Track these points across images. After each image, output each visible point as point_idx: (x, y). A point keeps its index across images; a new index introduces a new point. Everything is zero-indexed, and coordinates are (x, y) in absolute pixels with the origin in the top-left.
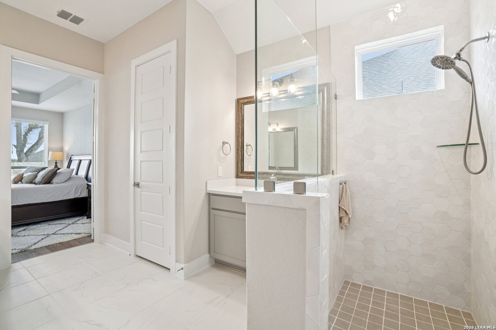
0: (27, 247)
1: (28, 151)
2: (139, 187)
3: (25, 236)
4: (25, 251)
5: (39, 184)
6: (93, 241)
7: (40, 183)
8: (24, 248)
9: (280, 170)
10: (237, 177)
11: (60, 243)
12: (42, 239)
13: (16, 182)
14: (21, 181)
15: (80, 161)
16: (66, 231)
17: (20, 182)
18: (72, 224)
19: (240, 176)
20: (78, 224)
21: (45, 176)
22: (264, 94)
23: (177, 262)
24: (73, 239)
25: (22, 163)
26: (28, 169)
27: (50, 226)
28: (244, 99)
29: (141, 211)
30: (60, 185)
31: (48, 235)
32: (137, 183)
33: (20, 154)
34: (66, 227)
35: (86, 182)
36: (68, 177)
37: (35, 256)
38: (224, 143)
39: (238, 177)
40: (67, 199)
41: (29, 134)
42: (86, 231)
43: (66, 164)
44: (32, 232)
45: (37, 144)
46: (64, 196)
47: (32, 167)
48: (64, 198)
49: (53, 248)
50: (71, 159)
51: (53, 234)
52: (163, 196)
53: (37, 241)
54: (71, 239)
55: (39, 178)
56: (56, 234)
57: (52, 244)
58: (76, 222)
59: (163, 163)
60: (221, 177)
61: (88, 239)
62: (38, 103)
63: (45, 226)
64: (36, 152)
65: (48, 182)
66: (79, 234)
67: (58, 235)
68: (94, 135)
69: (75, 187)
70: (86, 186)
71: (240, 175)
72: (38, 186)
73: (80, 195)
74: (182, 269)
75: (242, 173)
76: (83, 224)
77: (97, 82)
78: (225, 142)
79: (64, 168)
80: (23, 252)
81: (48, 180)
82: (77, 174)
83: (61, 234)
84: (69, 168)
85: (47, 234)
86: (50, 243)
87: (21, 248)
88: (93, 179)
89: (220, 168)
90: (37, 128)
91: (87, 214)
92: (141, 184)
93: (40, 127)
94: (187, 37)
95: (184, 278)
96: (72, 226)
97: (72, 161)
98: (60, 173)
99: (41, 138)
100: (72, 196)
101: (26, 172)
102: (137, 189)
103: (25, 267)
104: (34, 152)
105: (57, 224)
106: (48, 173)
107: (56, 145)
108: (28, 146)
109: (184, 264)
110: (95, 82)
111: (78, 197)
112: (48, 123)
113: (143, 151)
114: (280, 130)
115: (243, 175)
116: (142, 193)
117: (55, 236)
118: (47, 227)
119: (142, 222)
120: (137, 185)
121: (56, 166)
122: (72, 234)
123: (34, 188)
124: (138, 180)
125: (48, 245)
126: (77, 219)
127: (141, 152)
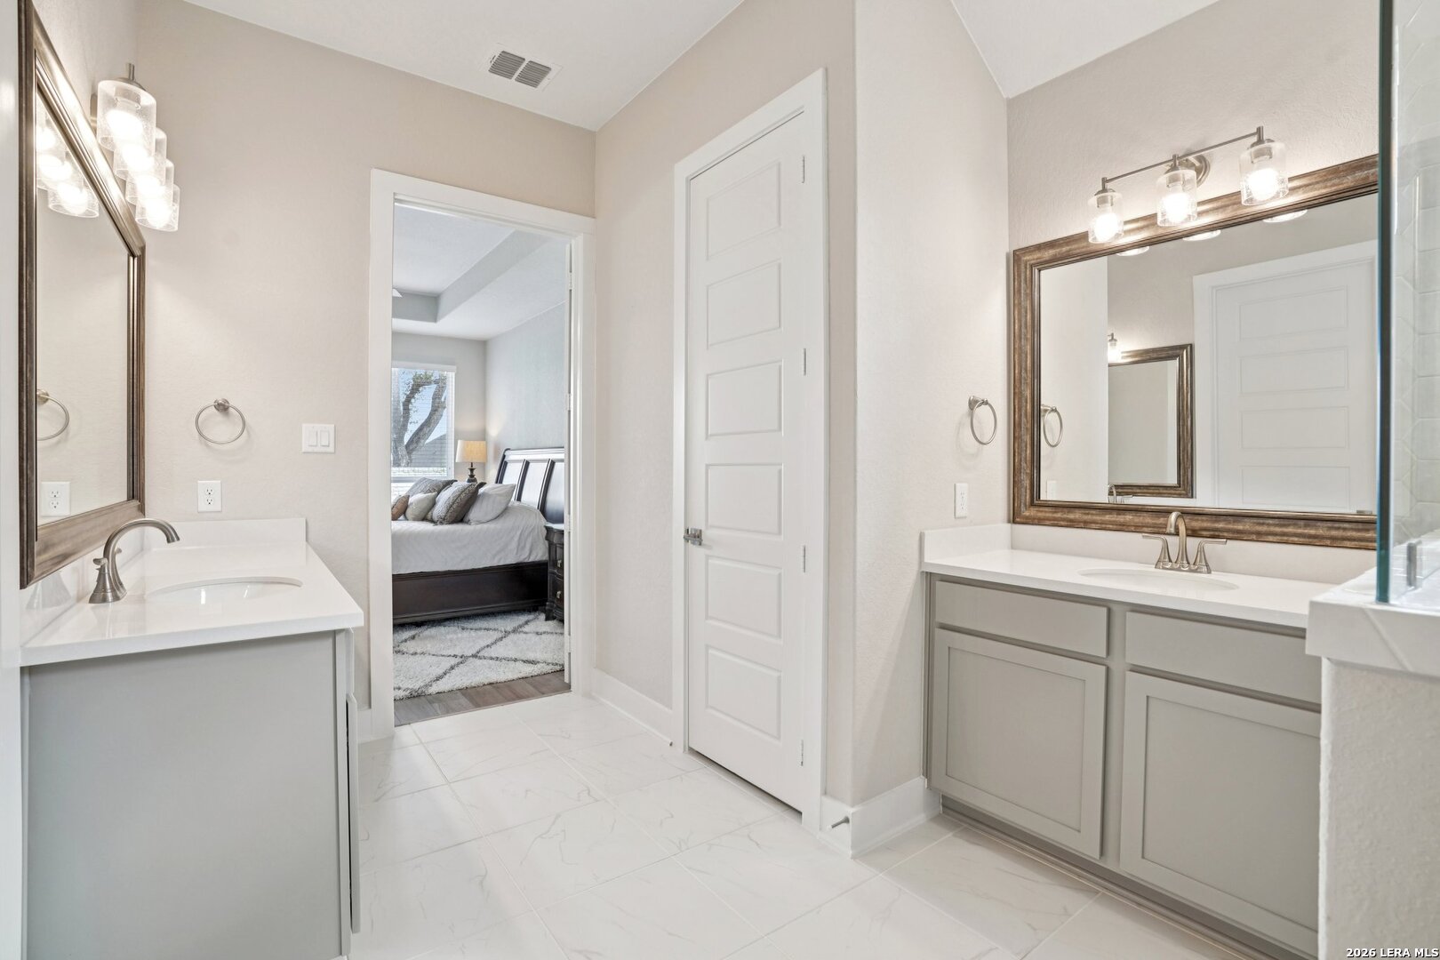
0: (422, 684)
1: (411, 441)
2: (700, 544)
3: (416, 653)
4: (419, 696)
5: (441, 523)
6: (568, 687)
7: (443, 521)
8: (417, 687)
9: (1119, 494)
10: (1015, 518)
11: (491, 684)
12: (452, 668)
13: (395, 518)
14: (404, 513)
15: (527, 464)
16: (499, 650)
17: (402, 517)
18: (514, 631)
19: (1027, 518)
20: (526, 633)
21: (453, 503)
22: (1126, 223)
23: (825, 793)
24: (520, 675)
25: (401, 469)
26: (416, 485)
27: (466, 634)
28: (1039, 247)
29: (707, 617)
30: (485, 526)
31: (464, 659)
32: (696, 530)
33: (396, 448)
34: (501, 639)
35: (543, 522)
36: (503, 507)
37: (439, 712)
38: (973, 404)
39: (1018, 520)
40: (502, 563)
41: (413, 400)
42: (549, 657)
43: (493, 473)
44: (429, 646)
45: (429, 423)
46: (494, 556)
47: (425, 479)
48: (495, 563)
49: (479, 696)
50: (506, 460)
51: (474, 656)
52: (780, 574)
53: (440, 672)
54: (515, 677)
55: (439, 510)
56: (480, 658)
57: (473, 685)
58: (520, 626)
59: (780, 471)
60: (965, 517)
61: (555, 681)
62: (435, 320)
63: (455, 632)
64: (428, 441)
65: (460, 519)
66: (533, 662)
67: (485, 662)
68: (570, 392)
69: (518, 533)
70: (545, 532)
71: (1027, 513)
72: (440, 528)
73: (530, 554)
74: (847, 820)
75: (1032, 504)
76: (537, 633)
77: (578, 244)
78: (977, 402)
79: (490, 485)
80: (414, 697)
81: (459, 514)
82: (519, 499)
83: (492, 658)
84: (501, 482)
85: (460, 655)
86: (470, 681)
87: (411, 687)
88: (569, 513)
89: (962, 487)
90: (429, 383)
91: (547, 608)
92: (706, 535)
93: (436, 382)
94: (858, 54)
95: (851, 852)
96: (512, 637)
97: (506, 463)
98: (484, 494)
99: (437, 408)
100: (510, 559)
101: (412, 491)
102: (693, 548)
103: (421, 743)
104: (422, 441)
105: (480, 629)
106: (460, 495)
107: (471, 425)
108: (412, 428)
109: (853, 806)
110: (573, 242)
111: (526, 561)
112: (455, 367)
113: (711, 435)
114: (1123, 358)
115: (1040, 514)
116: (710, 561)
117: (478, 662)
118: (460, 635)
119: (710, 651)
120: (694, 537)
121: (472, 476)
122: (516, 660)
123: (432, 533)
124: (697, 524)
125: (464, 686)
126: (523, 618)
127: (707, 436)
